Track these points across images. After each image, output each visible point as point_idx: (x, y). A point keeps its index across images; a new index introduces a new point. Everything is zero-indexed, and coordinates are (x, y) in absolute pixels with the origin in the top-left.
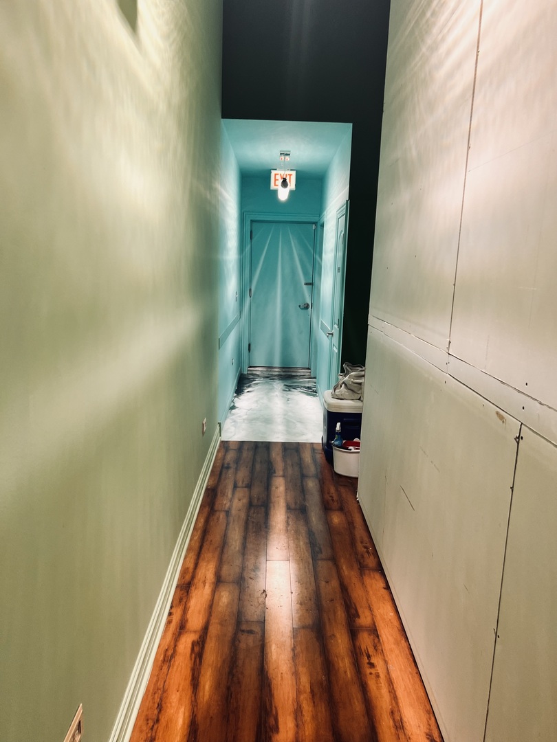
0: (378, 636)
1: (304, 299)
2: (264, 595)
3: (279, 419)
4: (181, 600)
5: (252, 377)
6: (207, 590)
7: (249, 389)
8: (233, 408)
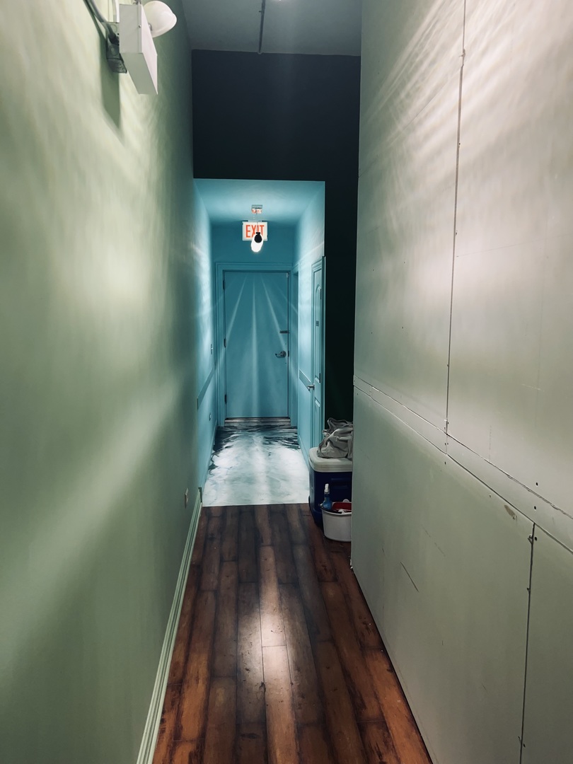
0: (387, 729)
1: (281, 347)
2: (263, 689)
3: (262, 478)
4: (173, 703)
5: (230, 430)
6: (201, 687)
7: (228, 445)
8: (212, 467)
